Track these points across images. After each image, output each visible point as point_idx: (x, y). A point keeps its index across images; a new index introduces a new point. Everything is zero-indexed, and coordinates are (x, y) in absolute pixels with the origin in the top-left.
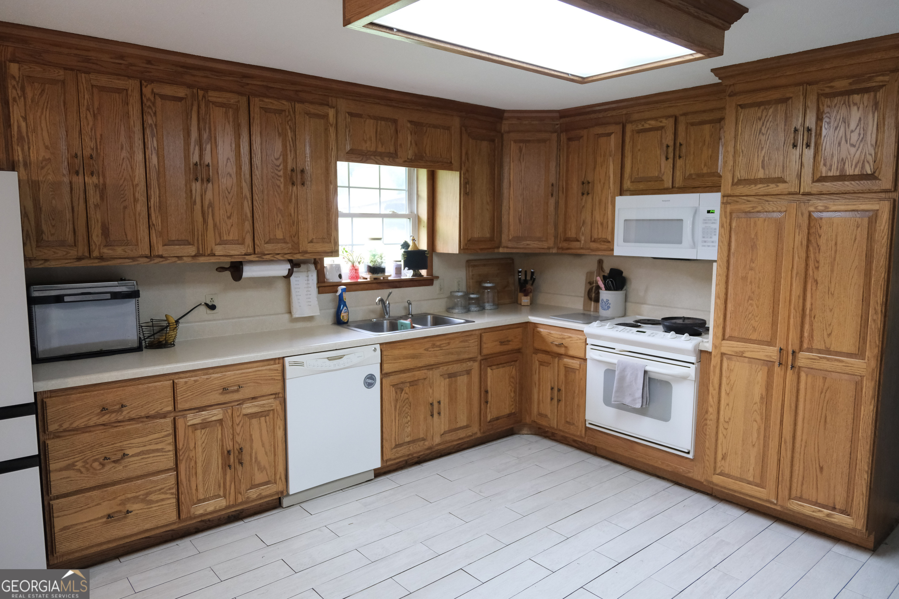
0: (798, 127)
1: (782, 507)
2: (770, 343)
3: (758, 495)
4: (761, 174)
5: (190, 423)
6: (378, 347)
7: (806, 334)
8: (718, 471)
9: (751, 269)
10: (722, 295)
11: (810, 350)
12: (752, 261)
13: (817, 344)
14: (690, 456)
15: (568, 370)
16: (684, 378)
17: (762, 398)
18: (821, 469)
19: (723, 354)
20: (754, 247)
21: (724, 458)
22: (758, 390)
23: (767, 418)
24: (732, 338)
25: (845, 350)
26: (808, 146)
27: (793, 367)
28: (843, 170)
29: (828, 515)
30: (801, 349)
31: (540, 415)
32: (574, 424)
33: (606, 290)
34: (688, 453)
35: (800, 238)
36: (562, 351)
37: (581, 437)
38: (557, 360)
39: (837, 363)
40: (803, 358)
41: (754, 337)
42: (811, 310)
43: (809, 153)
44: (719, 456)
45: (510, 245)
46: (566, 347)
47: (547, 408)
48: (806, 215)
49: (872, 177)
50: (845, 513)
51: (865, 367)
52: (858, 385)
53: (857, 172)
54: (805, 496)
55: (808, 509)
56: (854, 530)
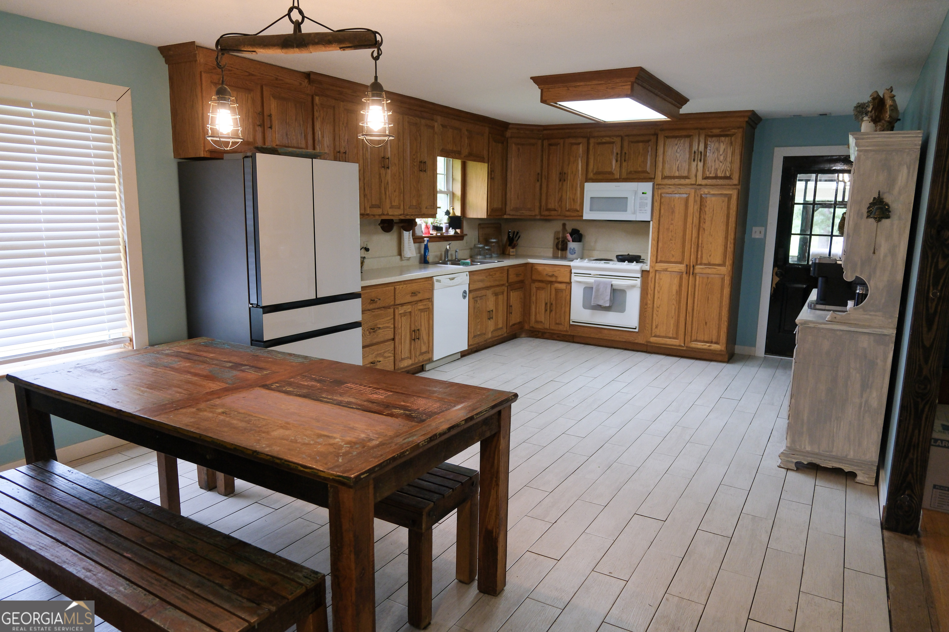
0: (696, 151)
1: (687, 347)
2: (681, 263)
3: (675, 343)
4: (677, 174)
5: (400, 312)
6: (468, 273)
7: (699, 257)
8: (653, 335)
9: (672, 224)
10: (656, 239)
11: (701, 264)
12: (672, 220)
13: (705, 261)
14: (637, 330)
15: (557, 290)
16: (633, 286)
17: (677, 292)
18: (706, 323)
19: (656, 271)
20: (673, 212)
21: (656, 327)
22: (675, 288)
23: (679, 302)
24: (661, 262)
25: (717, 262)
26: (700, 161)
27: (693, 274)
28: (716, 174)
29: (709, 346)
30: (697, 264)
31: (537, 322)
32: (561, 324)
33: (573, 241)
34: (635, 329)
35: (697, 207)
36: (553, 279)
37: (567, 331)
38: (549, 285)
39: (713, 270)
40: (698, 268)
41: (673, 260)
42: (702, 244)
43: (701, 165)
44: (654, 327)
45: (512, 213)
46: (556, 277)
47: (542, 317)
48: (699, 196)
49: (729, 178)
50: (716, 343)
51: (725, 270)
52: (723, 279)
53: (723, 175)
54: (698, 339)
55: (700, 345)
56: (721, 351)
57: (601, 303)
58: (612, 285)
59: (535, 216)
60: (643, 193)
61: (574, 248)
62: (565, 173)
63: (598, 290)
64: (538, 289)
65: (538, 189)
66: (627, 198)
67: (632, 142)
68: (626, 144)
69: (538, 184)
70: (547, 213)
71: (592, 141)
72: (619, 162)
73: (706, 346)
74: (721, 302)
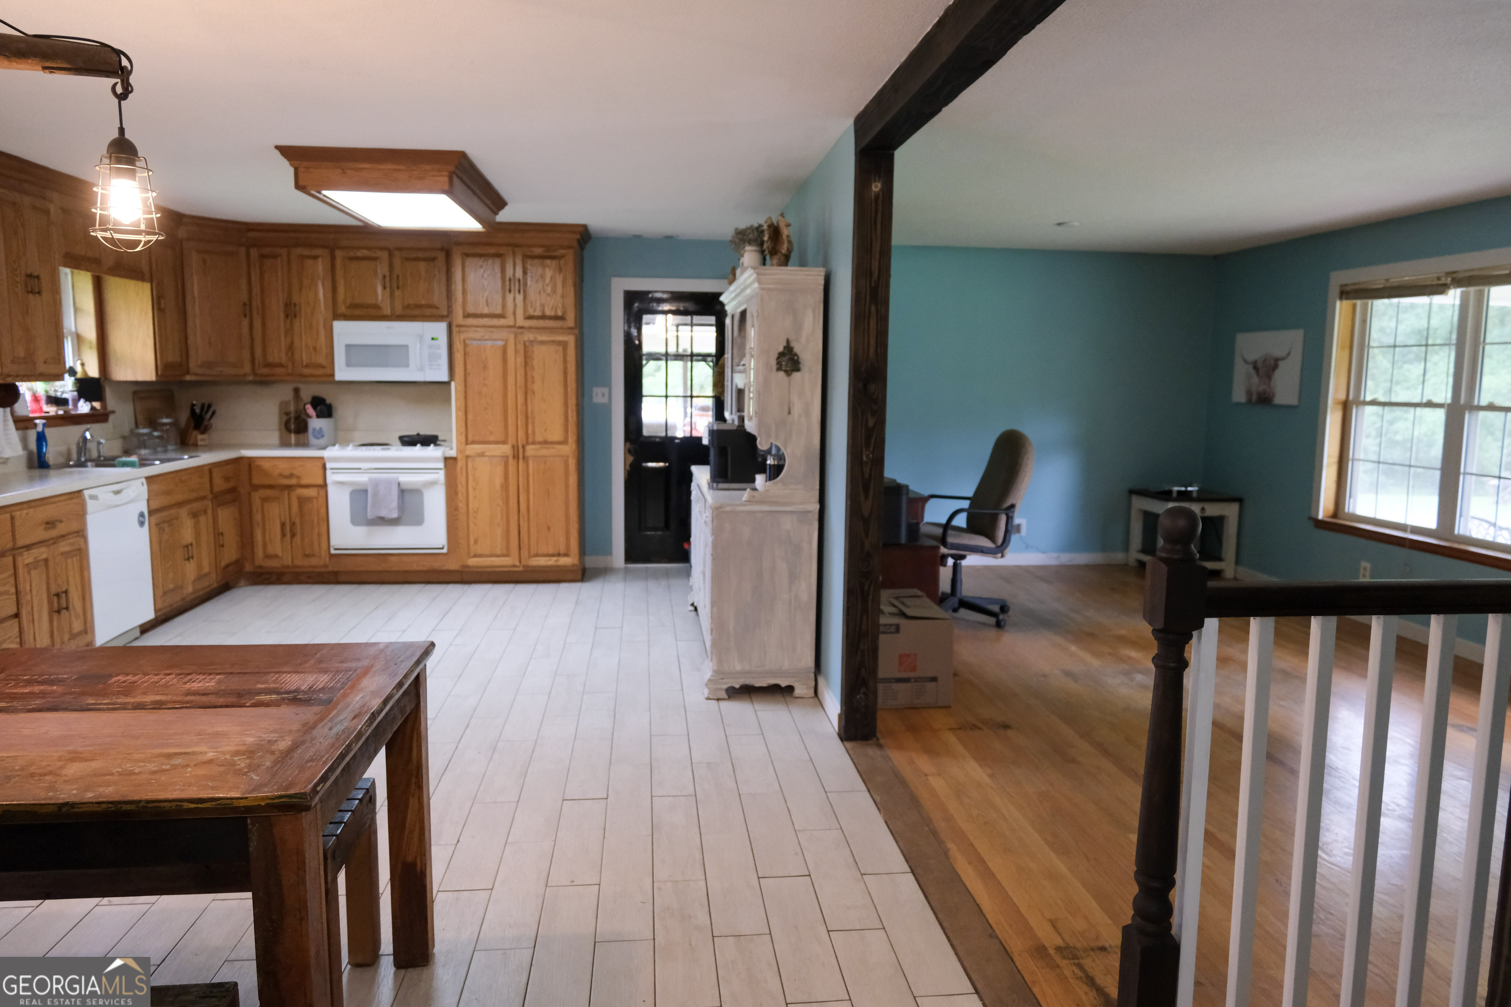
0: (512, 278)
1: (524, 566)
2: (504, 442)
3: (505, 563)
4: (486, 311)
5: (25, 562)
6: (144, 480)
7: (530, 432)
8: (472, 554)
9: (485, 385)
10: (463, 407)
11: (534, 443)
12: (485, 379)
13: (539, 438)
14: (445, 551)
15: (302, 501)
16: (433, 483)
17: (502, 486)
18: (549, 528)
19: (467, 457)
20: (485, 367)
21: (476, 542)
22: (498, 481)
23: (507, 502)
24: (473, 442)
25: (556, 439)
26: (519, 292)
27: (524, 457)
28: (543, 311)
29: (556, 561)
30: (528, 443)
31: (267, 556)
32: (314, 555)
33: (318, 416)
34: (442, 548)
35: (520, 359)
36: (293, 481)
37: (326, 566)
38: (286, 493)
39: (551, 450)
40: (531, 450)
41: (492, 439)
42: (532, 413)
43: (520, 298)
44: (472, 542)
45: (200, 371)
46: (299, 477)
47: (276, 546)
48: (522, 343)
49: (562, 318)
50: (566, 555)
51: (569, 449)
52: (566, 463)
53: (553, 314)
54: (540, 552)
55: (542, 562)
56: (573, 565)
57: (383, 513)
58: (399, 484)
59: (245, 375)
60: (433, 339)
61: (321, 429)
62: (295, 305)
63: (376, 494)
64: (265, 500)
65: (245, 330)
66: (406, 347)
67: (408, 259)
68: (397, 262)
69: (246, 322)
70: (265, 371)
71: (339, 254)
72: (388, 290)
73: (551, 562)
74: (567, 496)
